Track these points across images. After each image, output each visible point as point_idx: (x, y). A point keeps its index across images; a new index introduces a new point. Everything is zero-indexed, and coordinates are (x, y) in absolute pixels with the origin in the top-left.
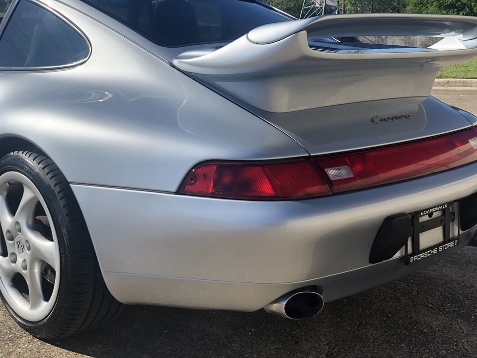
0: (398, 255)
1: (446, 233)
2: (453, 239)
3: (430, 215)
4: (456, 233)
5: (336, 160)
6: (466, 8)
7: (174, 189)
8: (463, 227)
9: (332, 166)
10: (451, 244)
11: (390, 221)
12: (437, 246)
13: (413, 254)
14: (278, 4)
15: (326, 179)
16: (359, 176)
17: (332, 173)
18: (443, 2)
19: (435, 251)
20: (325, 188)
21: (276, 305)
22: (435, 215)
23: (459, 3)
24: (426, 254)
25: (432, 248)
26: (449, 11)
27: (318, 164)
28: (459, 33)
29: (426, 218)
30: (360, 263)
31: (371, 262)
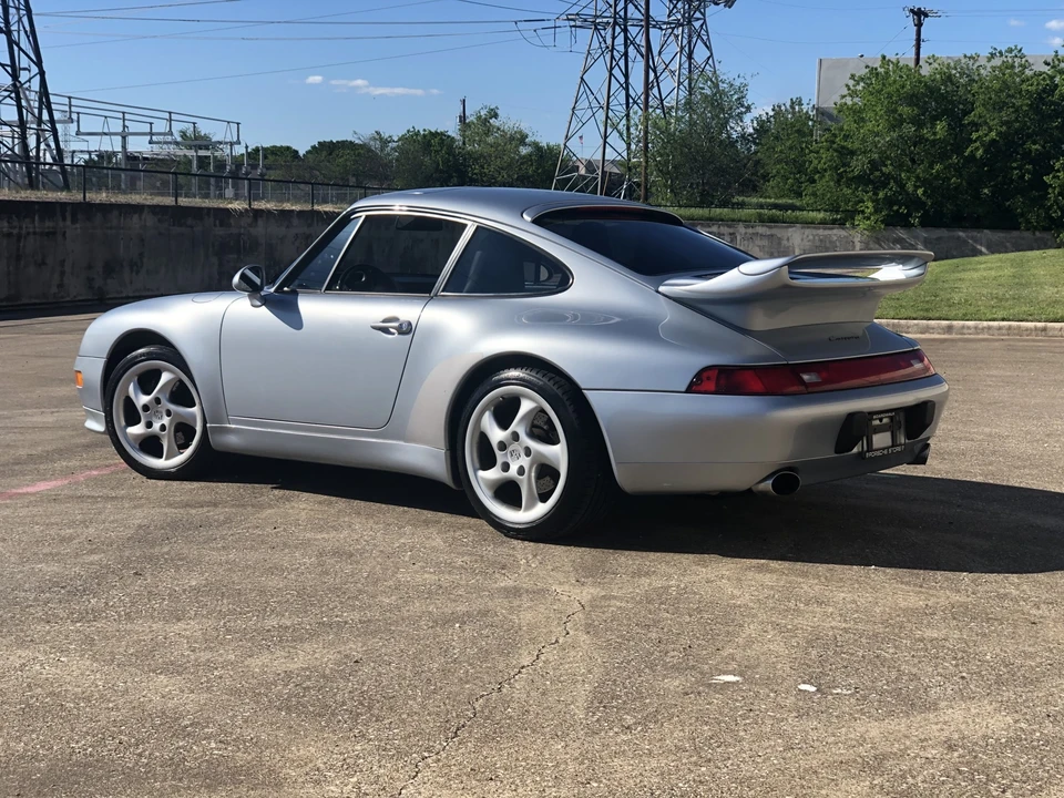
0: (855, 450)
1: (894, 438)
2: (901, 445)
3: (881, 420)
4: (903, 441)
5: (808, 368)
6: (892, 183)
7: (684, 390)
8: (908, 437)
9: (806, 372)
10: (899, 449)
11: (851, 417)
12: (888, 448)
13: (868, 451)
14: (502, 169)
15: (802, 382)
16: (825, 382)
17: (806, 377)
18: (845, 171)
19: (885, 452)
20: (802, 388)
21: (762, 485)
22: (885, 421)
23: (877, 173)
24: (878, 453)
25: (883, 449)
26: (856, 189)
27: (795, 371)
28: (899, 264)
29: (877, 422)
30: (829, 453)
31: (836, 453)
